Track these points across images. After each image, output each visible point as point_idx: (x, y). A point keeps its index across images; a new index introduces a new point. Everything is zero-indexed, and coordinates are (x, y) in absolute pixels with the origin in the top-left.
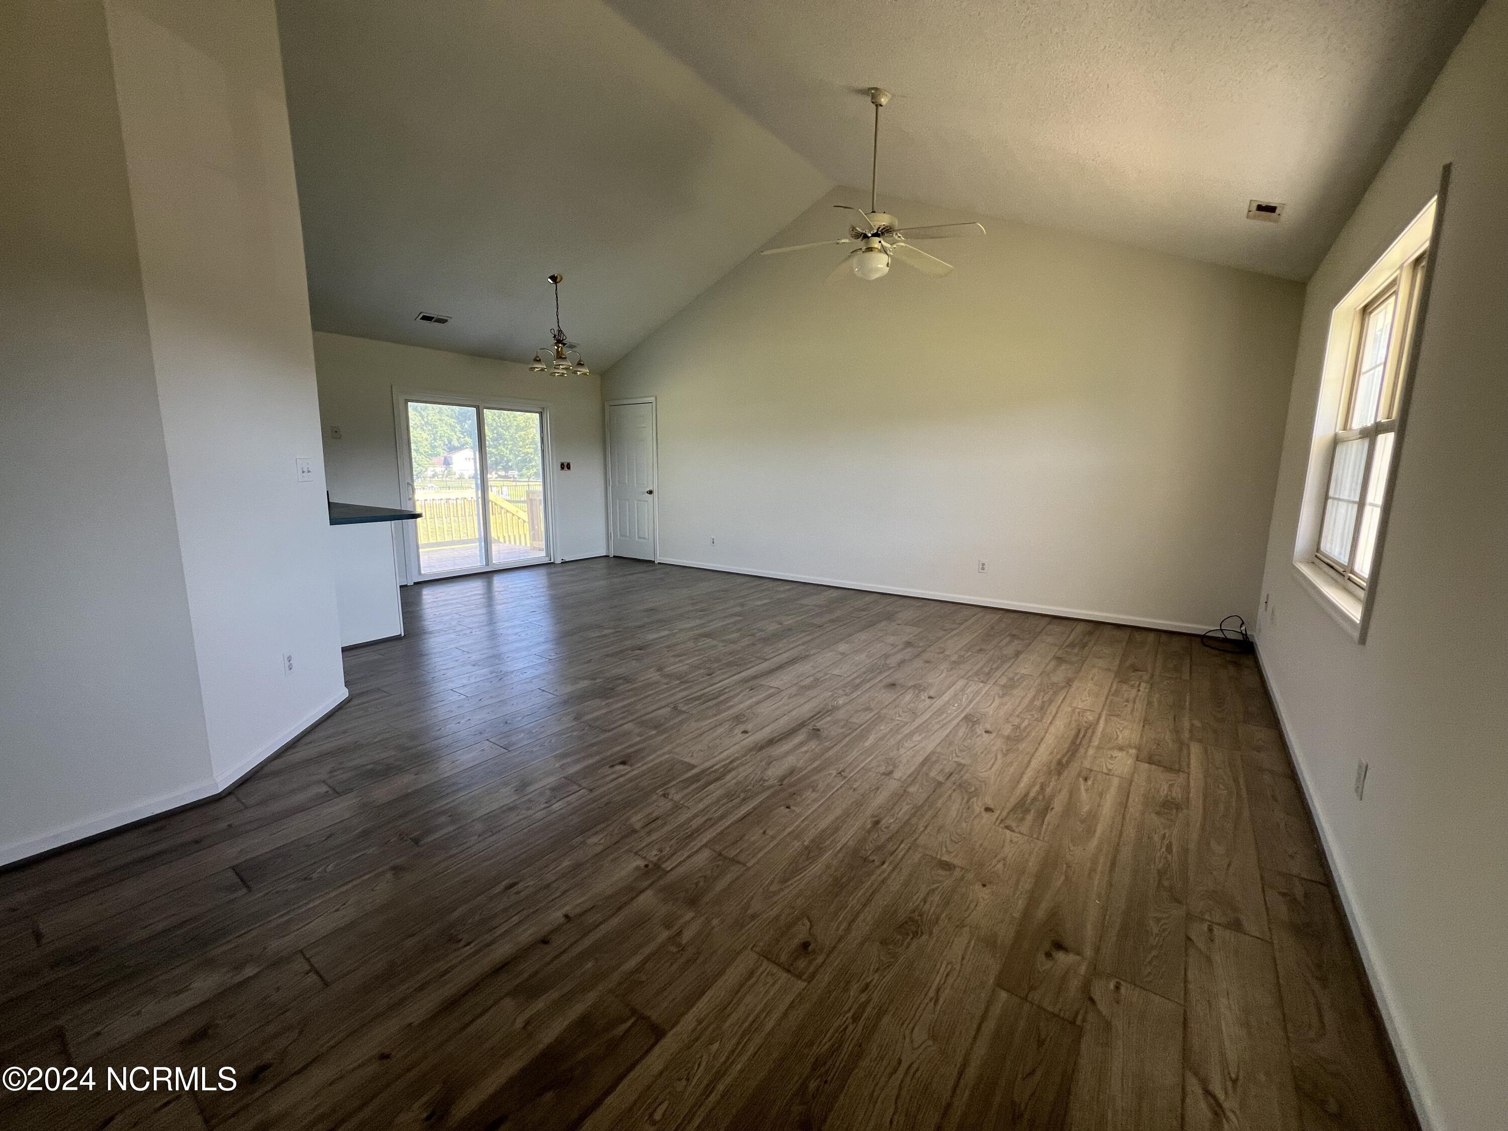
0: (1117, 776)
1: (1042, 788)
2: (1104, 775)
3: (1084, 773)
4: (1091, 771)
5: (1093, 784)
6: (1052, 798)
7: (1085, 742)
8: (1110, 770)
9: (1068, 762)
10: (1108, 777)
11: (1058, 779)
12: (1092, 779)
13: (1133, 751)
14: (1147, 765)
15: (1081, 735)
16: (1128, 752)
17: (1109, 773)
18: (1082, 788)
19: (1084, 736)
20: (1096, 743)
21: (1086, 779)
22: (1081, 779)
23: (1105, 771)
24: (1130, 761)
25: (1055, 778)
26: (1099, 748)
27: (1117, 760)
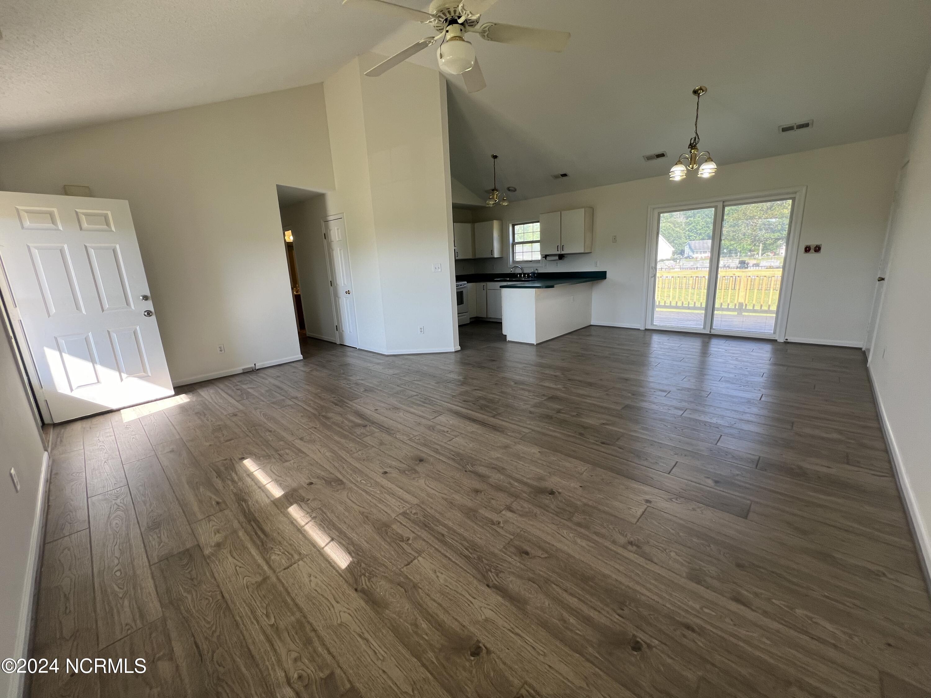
0: (202, 520)
1: (233, 481)
2: (210, 514)
3: (223, 506)
4: (221, 511)
5: (212, 504)
6: (223, 481)
7: (249, 528)
8: (209, 521)
9: (240, 505)
10: (207, 515)
11: (233, 492)
12: (215, 506)
13: (207, 551)
14: (188, 547)
15: (259, 533)
16: (211, 547)
17: (208, 518)
18: (214, 497)
19: (256, 533)
20: (241, 533)
21: (218, 503)
22: (221, 501)
23: (212, 517)
24: (202, 540)
25: (235, 491)
26: (235, 532)
27: (213, 533)
